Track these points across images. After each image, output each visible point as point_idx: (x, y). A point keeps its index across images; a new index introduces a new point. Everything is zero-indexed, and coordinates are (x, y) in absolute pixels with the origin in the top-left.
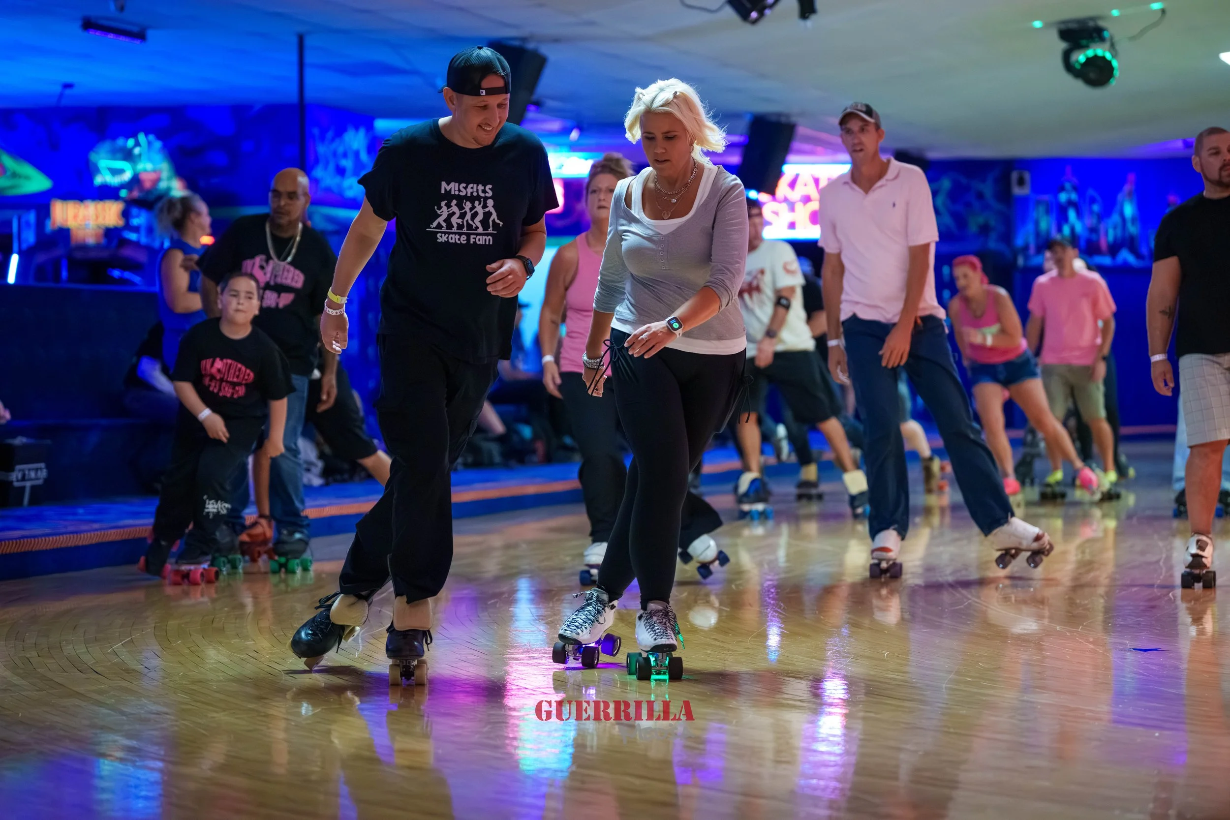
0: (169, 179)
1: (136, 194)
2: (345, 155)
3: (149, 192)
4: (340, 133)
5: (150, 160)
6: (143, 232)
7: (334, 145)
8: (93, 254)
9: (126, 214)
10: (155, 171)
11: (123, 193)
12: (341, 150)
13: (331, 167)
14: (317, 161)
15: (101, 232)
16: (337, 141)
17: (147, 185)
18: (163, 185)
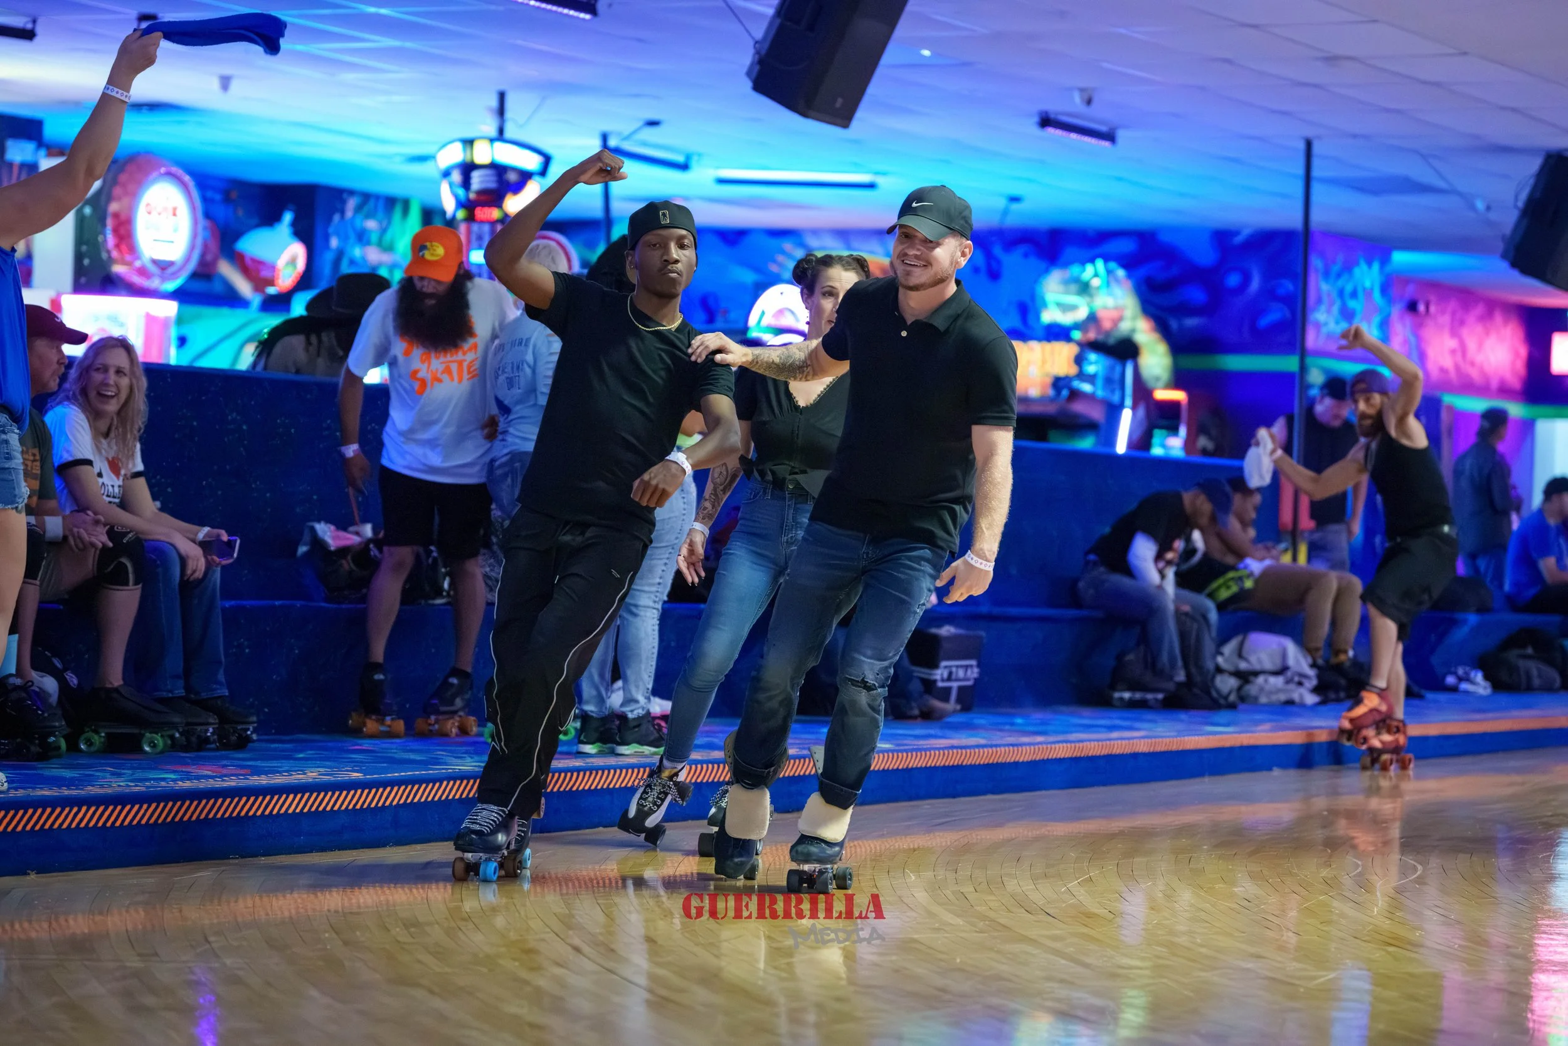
0: (1134, 318)
1: (1092, 335)
2: (1354, 295)
3: (1108, 333)
4: (1348, 267)
5: (1110, 294)
6: (1100, 382)
7: (1340, 283)
8: (1037, 409)
9: (1079, 360)
10: (1116, 308)
11: (1076, 335)
12: (1349, 288)
13: (1336, 309)
14: (1319, 301)
15: (1049, 381)
16: (1345, 276)
17: (1107, 325)
18: (1125, 327)
